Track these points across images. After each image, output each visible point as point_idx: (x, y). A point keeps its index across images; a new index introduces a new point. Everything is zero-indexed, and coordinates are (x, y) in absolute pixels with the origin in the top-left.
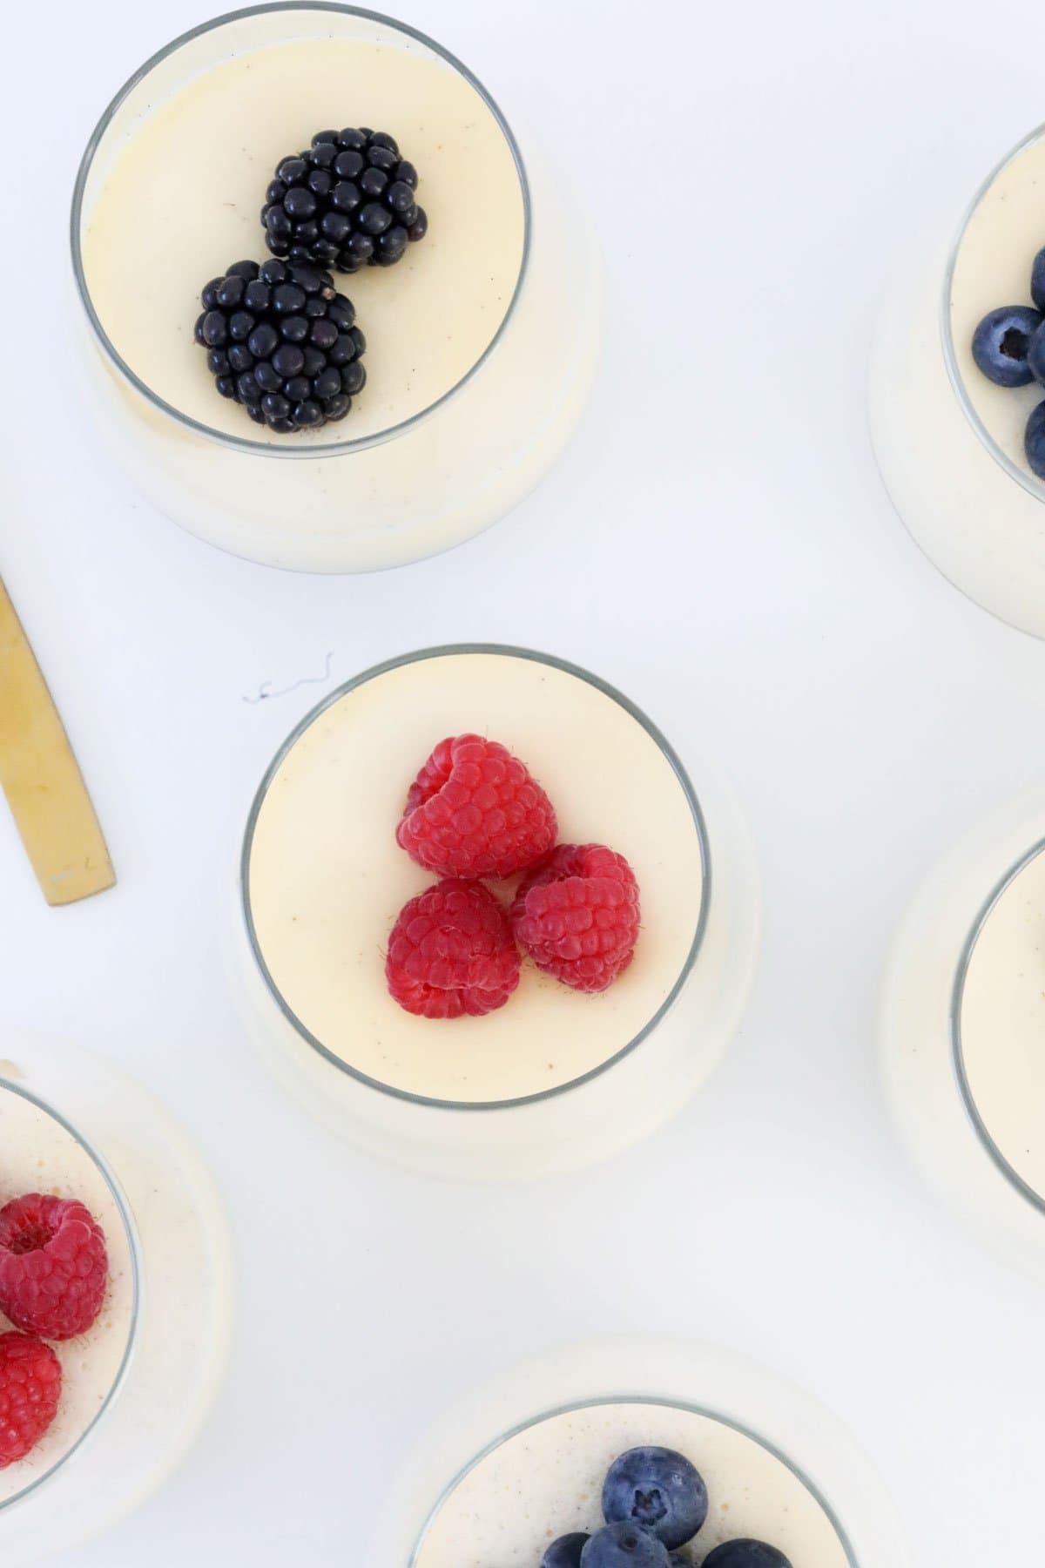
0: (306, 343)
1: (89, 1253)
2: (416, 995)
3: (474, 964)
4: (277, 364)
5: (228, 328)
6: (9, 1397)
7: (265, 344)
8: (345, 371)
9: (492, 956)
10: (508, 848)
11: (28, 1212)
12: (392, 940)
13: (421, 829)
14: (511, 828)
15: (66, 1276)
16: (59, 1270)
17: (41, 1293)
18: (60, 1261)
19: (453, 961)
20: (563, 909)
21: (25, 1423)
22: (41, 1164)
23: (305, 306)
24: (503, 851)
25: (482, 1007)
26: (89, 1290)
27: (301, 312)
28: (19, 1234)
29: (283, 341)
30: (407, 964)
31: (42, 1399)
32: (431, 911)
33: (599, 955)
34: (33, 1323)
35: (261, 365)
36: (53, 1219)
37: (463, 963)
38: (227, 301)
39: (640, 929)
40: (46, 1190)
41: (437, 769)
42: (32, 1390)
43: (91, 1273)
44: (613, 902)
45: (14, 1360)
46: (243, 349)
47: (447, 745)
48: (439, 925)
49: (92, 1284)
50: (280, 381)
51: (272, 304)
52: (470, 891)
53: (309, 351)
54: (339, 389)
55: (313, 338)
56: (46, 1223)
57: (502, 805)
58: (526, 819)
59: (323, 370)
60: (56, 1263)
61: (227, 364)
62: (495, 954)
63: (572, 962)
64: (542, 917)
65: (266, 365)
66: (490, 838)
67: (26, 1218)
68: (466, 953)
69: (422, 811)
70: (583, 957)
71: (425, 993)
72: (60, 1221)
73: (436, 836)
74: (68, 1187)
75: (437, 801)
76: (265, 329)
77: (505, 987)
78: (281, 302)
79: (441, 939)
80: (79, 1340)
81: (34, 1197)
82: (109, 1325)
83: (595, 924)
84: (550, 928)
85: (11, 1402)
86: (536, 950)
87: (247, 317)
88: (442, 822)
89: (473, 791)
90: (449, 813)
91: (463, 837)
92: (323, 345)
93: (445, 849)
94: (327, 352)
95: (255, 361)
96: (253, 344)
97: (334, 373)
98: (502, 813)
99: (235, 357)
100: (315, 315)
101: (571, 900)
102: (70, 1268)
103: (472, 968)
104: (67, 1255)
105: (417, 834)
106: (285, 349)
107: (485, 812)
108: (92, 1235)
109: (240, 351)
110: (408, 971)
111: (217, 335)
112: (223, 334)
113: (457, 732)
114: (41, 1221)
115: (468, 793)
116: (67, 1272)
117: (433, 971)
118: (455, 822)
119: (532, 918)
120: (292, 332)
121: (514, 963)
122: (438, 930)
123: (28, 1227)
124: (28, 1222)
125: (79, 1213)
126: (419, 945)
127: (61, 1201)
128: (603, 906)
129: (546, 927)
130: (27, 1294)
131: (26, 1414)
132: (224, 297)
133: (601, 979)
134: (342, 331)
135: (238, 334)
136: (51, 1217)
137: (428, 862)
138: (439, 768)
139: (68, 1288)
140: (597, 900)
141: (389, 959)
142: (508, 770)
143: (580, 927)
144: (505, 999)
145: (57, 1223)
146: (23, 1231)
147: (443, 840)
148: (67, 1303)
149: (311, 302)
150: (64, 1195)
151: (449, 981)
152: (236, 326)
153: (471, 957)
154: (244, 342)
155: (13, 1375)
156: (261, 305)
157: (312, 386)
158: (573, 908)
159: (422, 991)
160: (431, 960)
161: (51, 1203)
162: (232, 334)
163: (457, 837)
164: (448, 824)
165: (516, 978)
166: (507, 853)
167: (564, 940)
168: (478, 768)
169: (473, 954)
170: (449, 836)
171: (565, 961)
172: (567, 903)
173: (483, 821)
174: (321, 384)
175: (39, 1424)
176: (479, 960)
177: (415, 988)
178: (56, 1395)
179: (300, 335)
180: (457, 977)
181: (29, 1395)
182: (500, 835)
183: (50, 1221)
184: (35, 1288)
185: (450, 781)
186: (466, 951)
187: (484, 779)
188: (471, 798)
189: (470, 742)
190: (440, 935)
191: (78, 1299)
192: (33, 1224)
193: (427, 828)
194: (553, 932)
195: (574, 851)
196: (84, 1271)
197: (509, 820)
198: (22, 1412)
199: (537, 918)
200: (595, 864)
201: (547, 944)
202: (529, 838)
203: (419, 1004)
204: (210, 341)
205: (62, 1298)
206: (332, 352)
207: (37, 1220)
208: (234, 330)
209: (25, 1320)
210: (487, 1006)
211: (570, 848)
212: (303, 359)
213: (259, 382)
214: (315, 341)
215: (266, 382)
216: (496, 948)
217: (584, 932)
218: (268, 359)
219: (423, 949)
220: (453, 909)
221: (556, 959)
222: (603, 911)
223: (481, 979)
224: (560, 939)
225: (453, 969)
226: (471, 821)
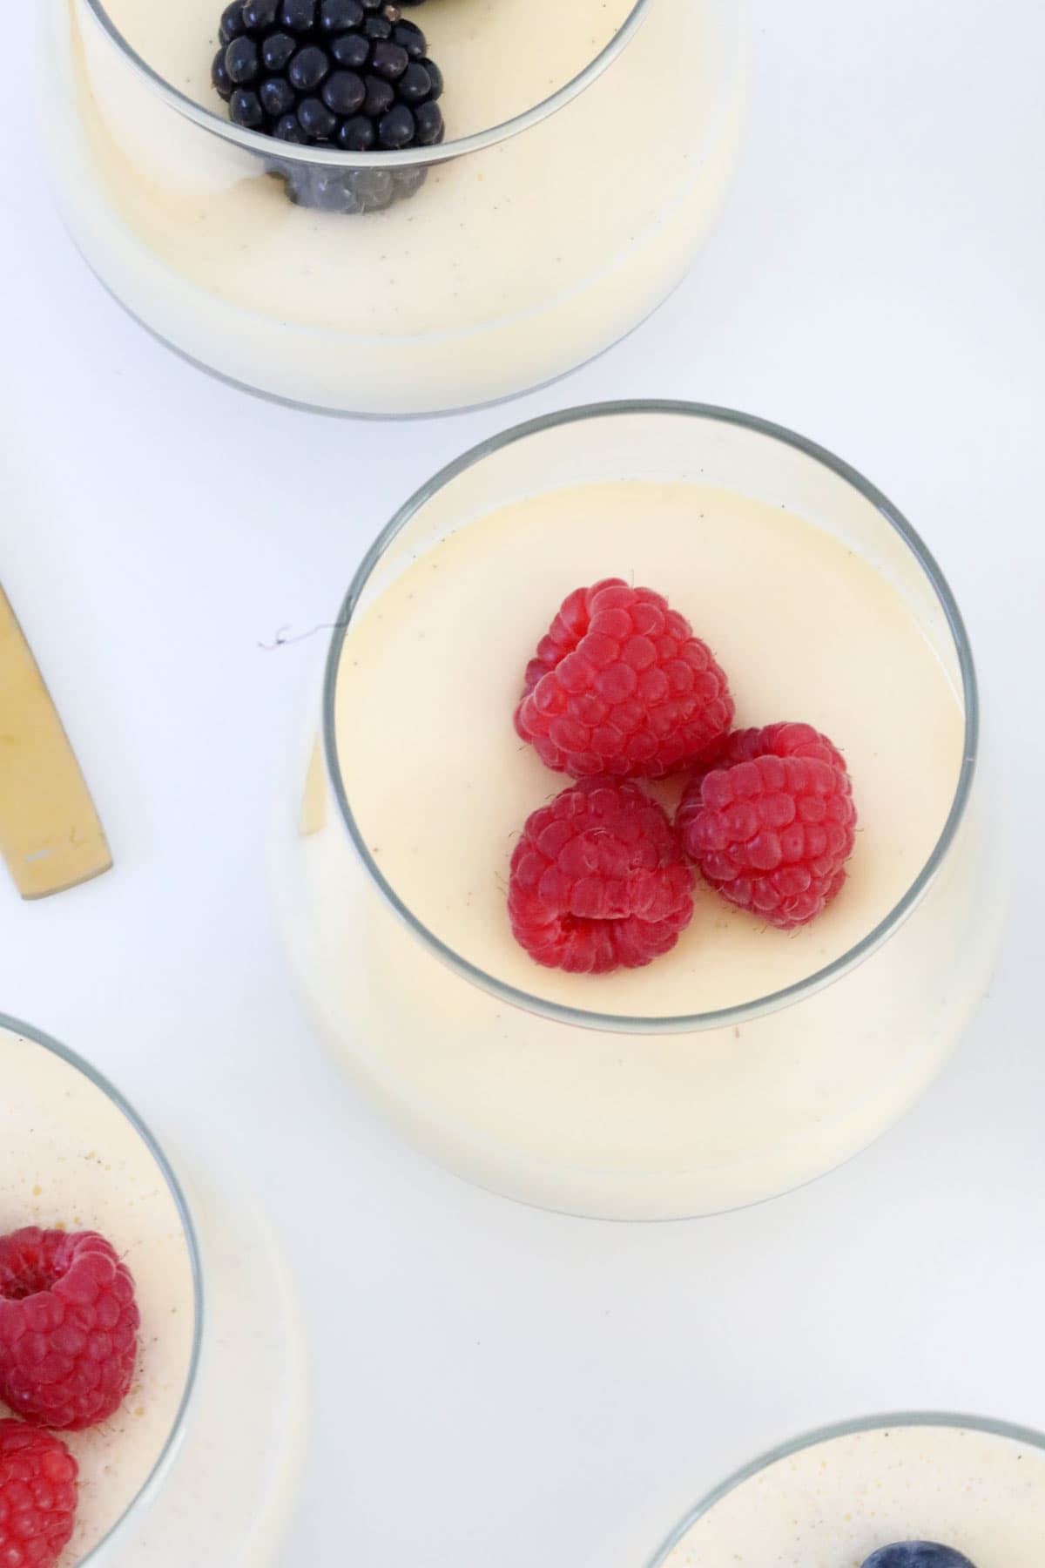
0: (366, 70)
1: (115, 1298)
2: (552, 936)
3: (633, 881)
4: (329, 98)
5: (260, 56)
6: (8, 1499)
7: (312, 73)
8: (420, 112)
9: (658, 872)
10: (673, 723)
11: (23, 1249)
12: (515, 862)
13: (554, 700)
14: (676, 695)
15: (85, 1327)
16: (73, 1318)
17: (50, 1352)
18: (77, 1305)
19: (604, 876)
20: (754, 797)
21: (31, 1539)
22: (37, 1191)
23: (363, 23)
24: (666, 727)
25: (641, 951)
26: (115, 1351)
27: (359, 30)
28: (12, 1281)
29: (335, 66)
30: (540, 885)
31: (54, 1505)
32: (569, 816)
33: (807, 861)
34: (37, 1400)
35: (307, 102)
36: (59, 1259)
37: (620, 880)
38: (257, 23)
39: (856, 833)
40: (46, 1223)
41: (566, 631)
42: (38, 1492)
43: (117, 1326)
44: (821, 789)
45: (11, 1452)
46: (282, 82)
47: (580, 597)
48: (583, 830)
49: (119, 1342)
50: (333, 122)
51: (318, 19)
52: (621, 787)
53: (371, 80)
54: (411, 137)
55: (375, 64)
56: (49, 1266)
57: (661, 664)
58: (695, 685)
59: (391, 106)
60: (70, 1307)
61: (259, 109)
62: (661, 869)
63: (767, 874)
64: (725, 809)
65: (313, 102)
66: (649, 709)
67: (21, 1258)
68: (621, 865)
69: (553, 679)
70: (783, 864)
71: (564, 934)
72: (70, 1258)
73: (573, 709)
74: (76, 1220)
75: (572, 660)
76: (310, 53)
77: (674, 918)
78: (330, 17)
79: (588, 848)
80: (99, 1431)
81: (33, 1231)
82: (141, 1412)
83: (798, 816)
84: (738, 824)
85: (11, 1507)
86: (717, 860)
87: (285, 38)
88: (580, 687)
89: (622, 644)
90: (591, 674)
91: (611, 708)
92: (390, 72)
93: (586, 726)
94: (396, 82)
95: (299, 96)
96: (296, 75)
97: (403, 112)
98: (662, 673)
99: (271, 95)
100: (377, 36)
101: (765, 784)
102: (90, 1316)
103: (632, 886)
104: (83, 1298)
105: (549, 708)
106: (339, 77)
107: (640, 673)
108: (117, 1274)
109: (279, 86)
110: (542, 895)
111: (245, 65)
112: (254, 64)
113: (589, 579)
114: (42, 1263)
115: (617, 646)
116: (85, 1321)
117: (576, 896)
118: (600, 686)
119: (713, 814)
120: (347, 54)
121: (686, 883)
122: (581, 837)
123: (24, 1272)
124: (25, 1266)
125: (96, 1245)
126: (557, 859)
127: (68, 1235)
128: (809, 792)
129: (733, 822)
130: (29, 1352)
131: (33, 1525)
132: (252, 17)
133: (807, 900)
134: (414, 58)
135: (274, 62)
136: (57, 1256)
137: (563, 749)
138: (569, 629)
139: (87, 1346)
140: (800, 785)
141: (515, 884)
142: (667, 619)
143: (780, 821)
144: (672, 940)
145: (65, 1264)
146: (18, 1277)
147: (585, 713)
148: (86, 1367)
149: (370, 20)
150: (71, 1228)
151: (600, 905)
152: (271, 52)
153: (630, 872)
154: (283, 73)
155: (12, 1470)
156: (304, 22)
157: (375, 130)
158: (768, 795)
159: (559, 930)
160: (575, 878)
161: (56, 1238)
162: (267, 63)
163: (602, 708)
164: (591, 688)
165: (688, 906)
166: (670, 731)
167: (757, 841)
168: (627, 616)
169: (632, 868)
170: (593, 706)
171: (757, 872)
172: (759, 789)
173: (638, 685)
174: (387, 128)
175: (49, 1544)
176: (640, 874)
177: (550, 926)
178: (72, 1502)
179: (358, 59)
180: (612, 898)
181: (36, 1500)
182: (660, 704)
183: (54, 1262)
184: (41, 1346)
185: (589, 634)
186: (621, 862)
187: (636, 630)
188: (620, 655)
189: (611, 590)
190: (585, 844)
191: (101, 1363)
192: (31, 1267)
193: (561, 698)
194: (741, 831)
195: (759, 734)
196: (109, 1321)
197: (672, 684)
198: (27, 1523)
199: (718, 812)
200: (791, 743)
201: (733, 849)
202: (700, 713)
203: (556, 949)
204: (237, 76)
205: (80, 1357)
206: (401, 85)
207: (37, 1262)
208: (269, 57)
209: (26, 1397)
210: (647, 948)
211: (752, 731)
212: (364, 89)
213: (304, 126)
214: (378, 68)
215: (313, 126)
216: (662, 861)
217: (785, 827)
218: (317, 92)
219: (563, 865)
220: (600, 811)
221: (748, 872)
222: (809, 800)
223: (644, 900)
224: (752, 839)
225: (605, 888)
226: (622, 684)
